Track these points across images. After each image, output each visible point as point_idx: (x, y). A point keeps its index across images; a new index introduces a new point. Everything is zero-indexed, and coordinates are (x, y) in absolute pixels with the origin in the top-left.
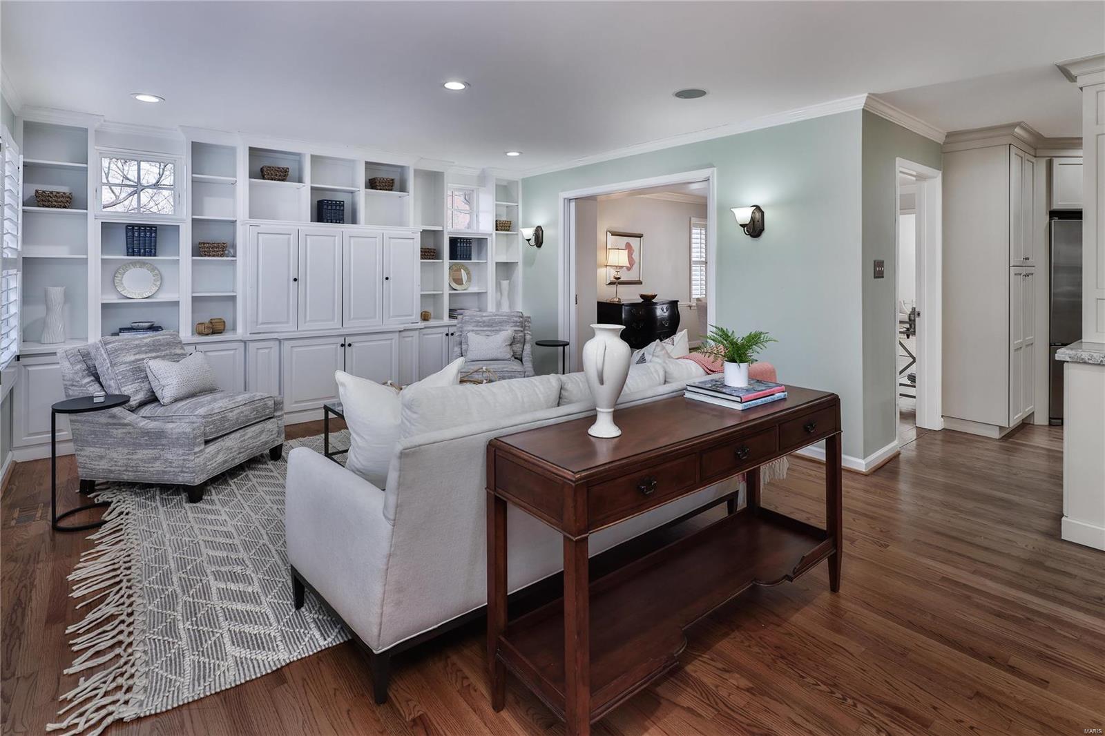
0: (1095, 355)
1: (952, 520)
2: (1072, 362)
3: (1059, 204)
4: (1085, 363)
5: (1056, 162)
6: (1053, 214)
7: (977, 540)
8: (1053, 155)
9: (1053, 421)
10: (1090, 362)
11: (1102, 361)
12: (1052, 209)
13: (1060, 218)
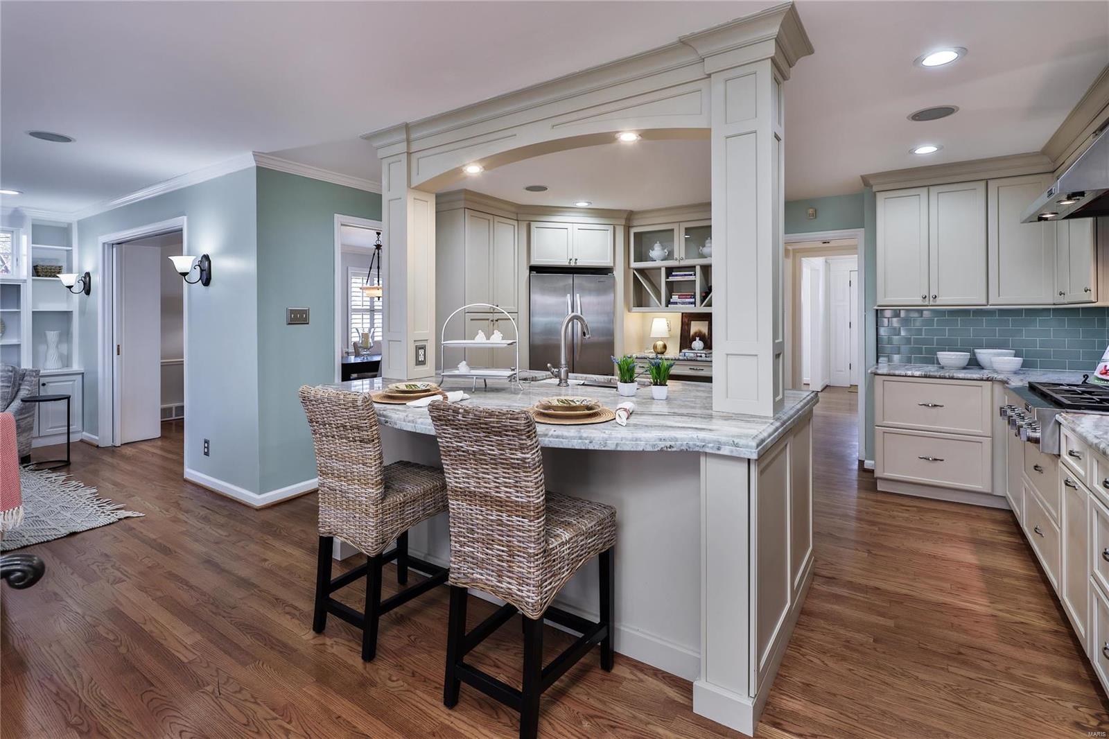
3: (539, 260)
5: (533, 225)
6: (533, 269)
8: (533, 219)
12: (531, 264)
13: (537, 273)
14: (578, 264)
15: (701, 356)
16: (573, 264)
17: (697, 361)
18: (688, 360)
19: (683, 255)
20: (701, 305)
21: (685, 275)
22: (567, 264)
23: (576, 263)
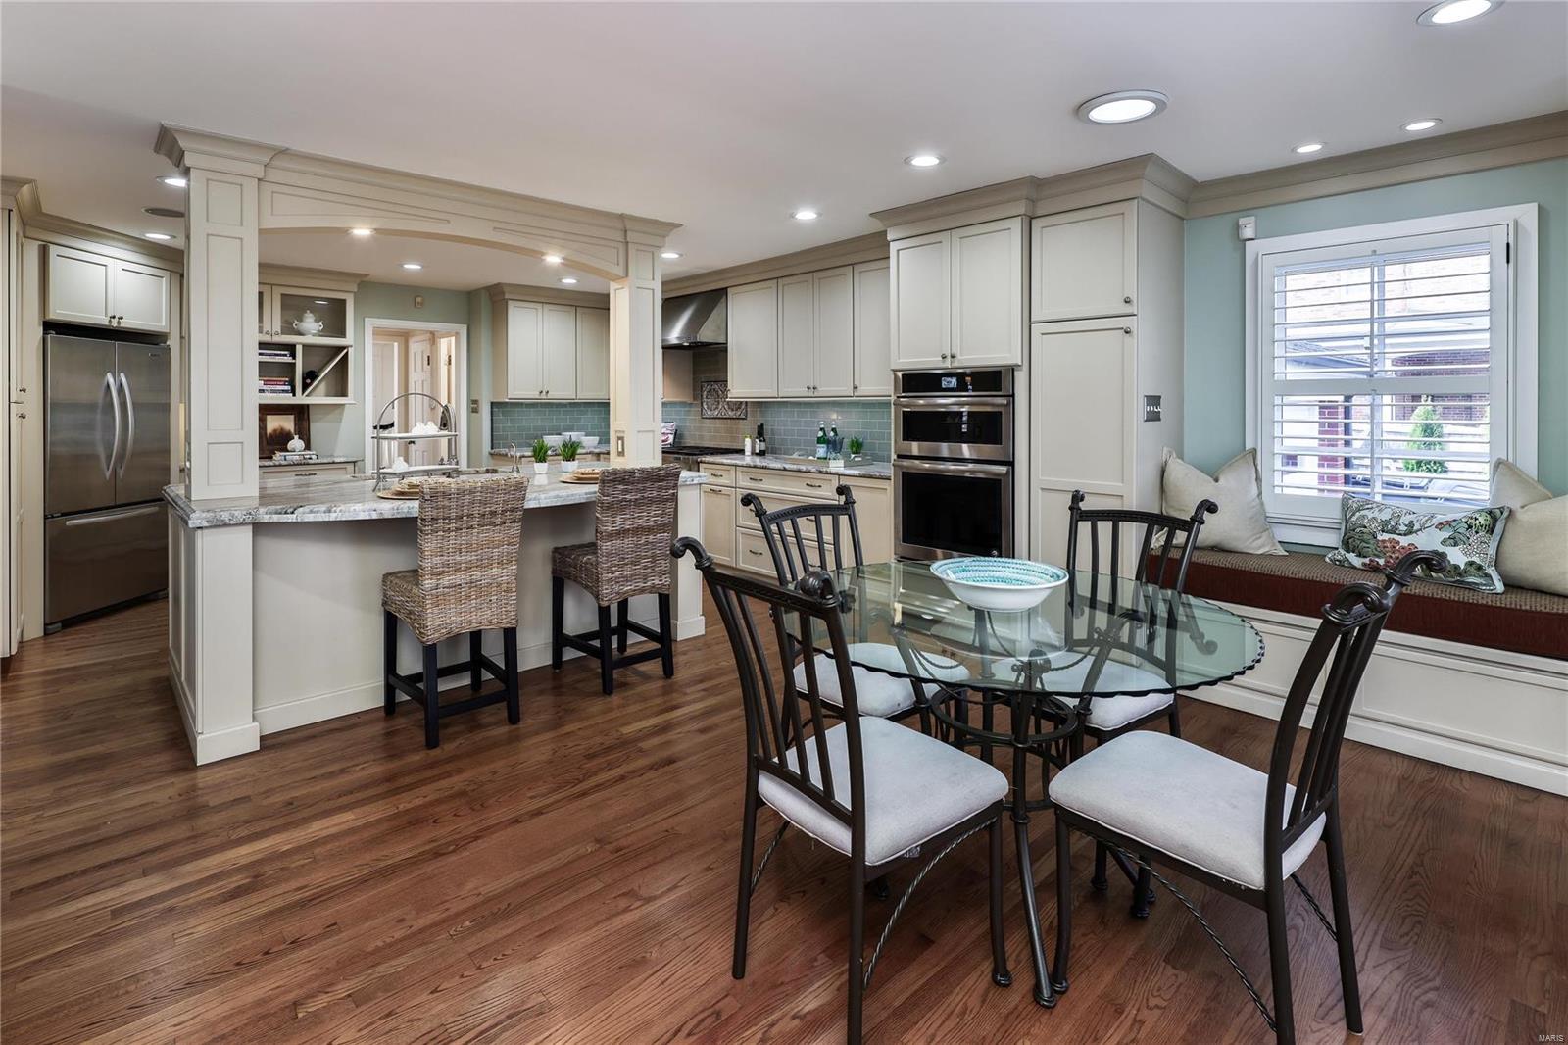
0: (236, 513)
1: (39, 827)
2: (210, 527)
3: (59, 312)
4: (226, 525)
5: (53, 250)
6: (50, 326)
7: (103, 832)
8: (50, 239)
9: (50, 627)
10: (231, 522)
11: (244, 519)
12: (47, 318)
13: (57, 334)
14: (122, 325)
15: (310, 458)
16: (114, 324)
17: (308, 464)
18: (290, 465)
19: (278, 327)
20: (303, 393)
21: (278, 355)
22: (107, 323)
23: (119, 323)
